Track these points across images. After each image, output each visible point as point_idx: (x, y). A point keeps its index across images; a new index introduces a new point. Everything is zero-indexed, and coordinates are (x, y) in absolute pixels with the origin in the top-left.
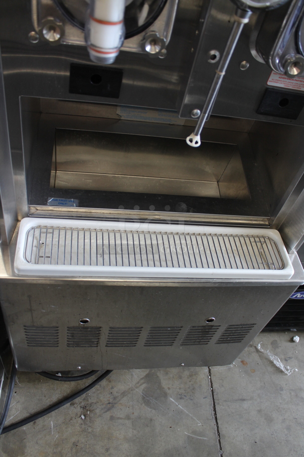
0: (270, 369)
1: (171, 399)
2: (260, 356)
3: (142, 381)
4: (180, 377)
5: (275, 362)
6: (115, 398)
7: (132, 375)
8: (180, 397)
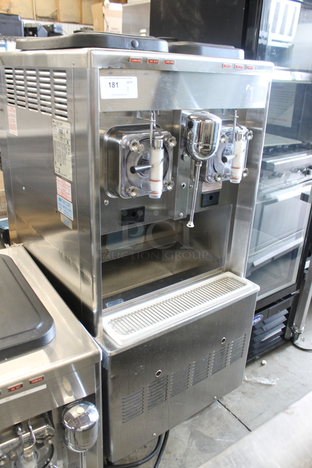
0: (262, 388)
1: (217, 440)
2: (251, 384)
3: (191, 440)
4: (213, 424)
5: (262, 382)
6: (181, 461)
7: (181, 440)
8: (222, 435)
